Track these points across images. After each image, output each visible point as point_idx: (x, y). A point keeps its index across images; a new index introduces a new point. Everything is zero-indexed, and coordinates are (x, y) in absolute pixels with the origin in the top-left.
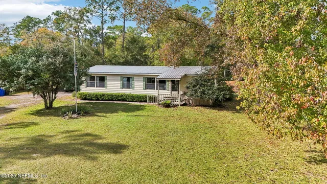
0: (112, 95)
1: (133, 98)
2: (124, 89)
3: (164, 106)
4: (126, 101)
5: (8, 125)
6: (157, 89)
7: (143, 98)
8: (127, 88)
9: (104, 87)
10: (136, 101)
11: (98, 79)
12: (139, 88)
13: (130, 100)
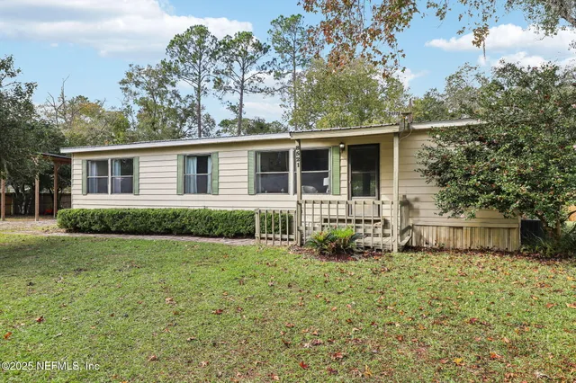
2: (186, 197)
3: (322, 253)
6: (295, 192)
10: (221, 236)
11: (118, 167)
12: (233, 191)
13: (201, 231)
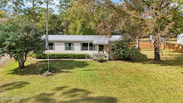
0: (60, 55)
1: (75, 56)
2: (67, 51)
4: (70, 58)
5: (5, 86)
6: (89, 50)
7: (81, 56)
8: (69, 50)
9: (53, 49)
12: (77, 50)
13: (72, 58)
